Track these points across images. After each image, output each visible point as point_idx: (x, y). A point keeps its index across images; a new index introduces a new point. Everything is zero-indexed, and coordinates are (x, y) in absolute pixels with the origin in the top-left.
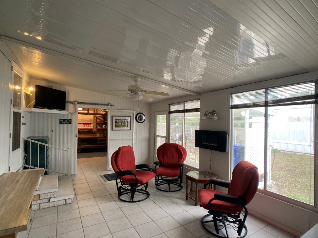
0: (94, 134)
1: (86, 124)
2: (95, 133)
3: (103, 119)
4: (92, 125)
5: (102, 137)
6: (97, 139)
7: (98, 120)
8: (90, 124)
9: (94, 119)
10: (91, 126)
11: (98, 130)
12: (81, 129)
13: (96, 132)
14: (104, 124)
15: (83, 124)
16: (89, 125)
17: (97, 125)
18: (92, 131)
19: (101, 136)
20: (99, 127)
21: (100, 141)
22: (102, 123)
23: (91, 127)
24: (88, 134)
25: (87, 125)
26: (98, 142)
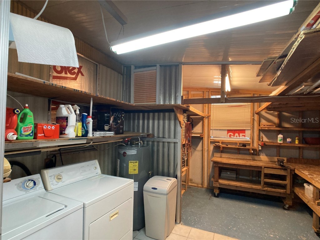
0: (253, 154)
1: (234, 131)
2: (256, 153)
3: (276, 120)
4: (248, 133)
5: (274, 166)
6: (261, 171)
7: (263, 122)
8: (243, 131)
9: (253, 119)
10: (245, 136)
11: (264, 146)
12: (223, 143)
13: (259, 150)
14: (279, 132)
15: (226, 132)
16: (241, 134)
17: (262, 134)
18: (247, 147)
19: (270, 165)
20: (265, 139)
21: (268, 176)
22: (274, 128)
23: (246, 138)
24: (239, 154)
25: (237, 134)
26: (263, 180)
